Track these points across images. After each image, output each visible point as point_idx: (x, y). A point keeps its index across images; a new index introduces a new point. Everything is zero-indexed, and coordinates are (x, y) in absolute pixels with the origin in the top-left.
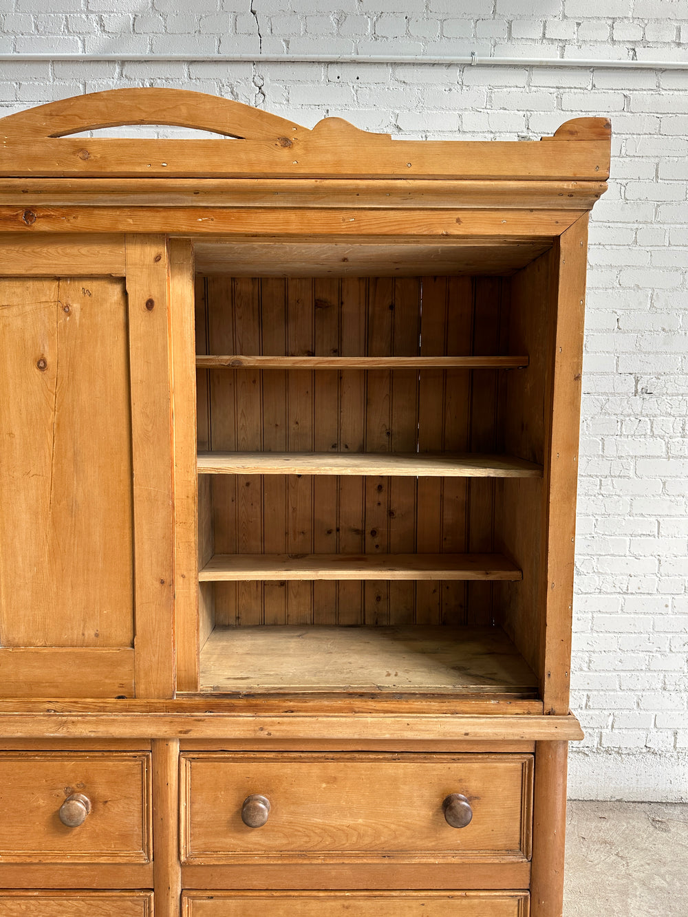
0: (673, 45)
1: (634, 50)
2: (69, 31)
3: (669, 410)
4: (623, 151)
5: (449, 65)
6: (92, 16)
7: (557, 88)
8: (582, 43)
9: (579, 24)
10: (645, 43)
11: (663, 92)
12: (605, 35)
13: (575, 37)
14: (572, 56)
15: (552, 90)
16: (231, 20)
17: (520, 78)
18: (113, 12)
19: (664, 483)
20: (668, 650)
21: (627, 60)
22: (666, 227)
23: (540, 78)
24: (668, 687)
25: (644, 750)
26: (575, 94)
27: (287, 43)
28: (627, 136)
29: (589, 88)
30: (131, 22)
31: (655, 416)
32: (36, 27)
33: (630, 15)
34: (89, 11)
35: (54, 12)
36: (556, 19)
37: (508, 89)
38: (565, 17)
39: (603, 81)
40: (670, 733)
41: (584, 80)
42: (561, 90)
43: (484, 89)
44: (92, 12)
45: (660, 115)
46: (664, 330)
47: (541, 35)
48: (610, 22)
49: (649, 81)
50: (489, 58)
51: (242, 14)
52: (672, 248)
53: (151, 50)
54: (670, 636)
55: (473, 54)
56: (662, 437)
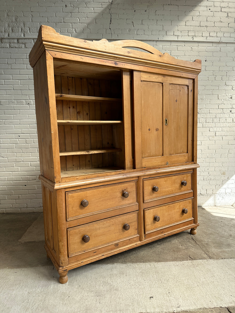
0: (201, 37)
1: (193, 37)
2: (68, 32)
3: (203, 117)
4: (191, 60)
5: (153, 41)
6: (74, 29)
7: (177, 46)
8: (182, 36)
9: (181, 32)
10: (195, 36)
11: (199, 47)
12: (187, 34)
13: (180, 35)
14: (180, 39)
15: (176, 46)
16: (105, 30)
17: (169, 44)
18: (78, 28)
19: (202, 133)
20: (204, 171)
21: (192, 40)
22: (201, 76)
23: (173, 44)
24: (205, 179)
25: (200, 194)
26: (181, 47)
27: (118, 35)
28: (192, 56)
29: (184, 46)
30: (82, 31)
31: (200, 118)
32: (60, 31)
33: (192, 30)
34: (72, 28)
35: (64, 28)
36: (176, 31)
37: (166, 46)
38: (178, 30)
39: (187, 44)
40: (205, 190)
41: (183, 44)
42: (178, 46)
43: (161, 46)
44: (73, 28)
45: (199, 52)
46: (201, 99)
47: (173, 34)
48: (188, 31)
49: (196, 44)
50: (162, 39)
51: (108, 29)
52: (202, 81)
53: (87, 37)
54: (204, 168)
55: (158, 38)
56: (201, 123)
